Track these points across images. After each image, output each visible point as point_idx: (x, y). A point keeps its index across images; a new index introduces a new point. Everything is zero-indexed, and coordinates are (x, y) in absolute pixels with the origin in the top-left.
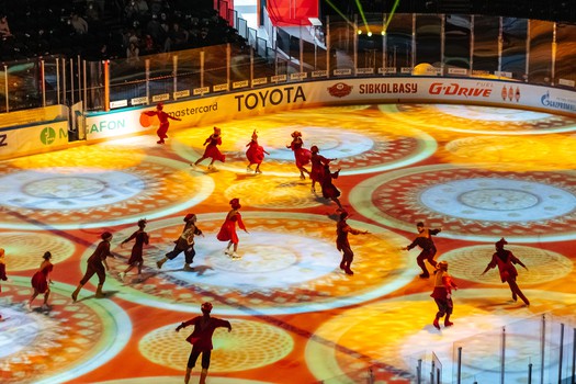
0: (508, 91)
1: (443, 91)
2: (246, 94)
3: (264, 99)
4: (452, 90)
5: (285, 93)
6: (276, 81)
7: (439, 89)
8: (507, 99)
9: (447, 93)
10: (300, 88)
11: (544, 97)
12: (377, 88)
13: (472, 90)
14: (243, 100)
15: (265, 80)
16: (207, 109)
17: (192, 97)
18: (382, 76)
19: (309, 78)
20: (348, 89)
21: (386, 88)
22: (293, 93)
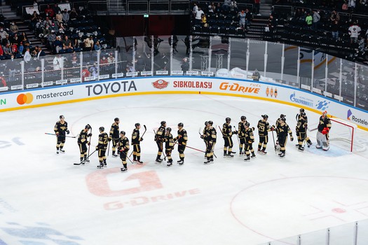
0: (270, 90)
2: (94, 85)
3: (107, 89)
4: (234, 88)
5: (122, 85)
6: (116, 77)
7: (226, 87)
8: (269, 95)
9: (231, 89)
10: (132, 82)
11: (292, 96)
12: (185, 84)
13: (247, 88)
14: (91, 89)
15: (108, 76)
16: (65, 94)
17: (55, 85)
18: (188, 76)
19: (139, 76)
20: (165, 84)
21: (191, 84)
22: (128, 85)
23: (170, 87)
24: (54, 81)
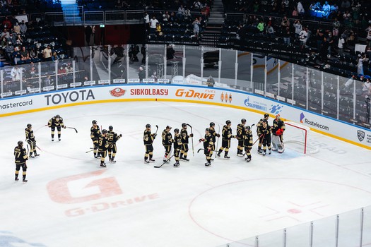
0: (224, 95)
1: (184, 95)
2: (52, 94)
3: (65, 98)
4: (190, 94)
5: (80, 94)
6: (74, 86)
7: (182, 93)
8: (224, 101)
9: (187, 96)
10: (90, 91)
11: (246, 101)
12: (142, 92)
13: (202, 94)
14: (50, 98)
15: (66, 86)
16: (25, 104)
17: (14, 96)
18: (145, 84)
19: (97, 85)
20: (123, 92)
21: (148, 92)
22: (86, 94)
23: (127, 95)
24: (13, 91)
